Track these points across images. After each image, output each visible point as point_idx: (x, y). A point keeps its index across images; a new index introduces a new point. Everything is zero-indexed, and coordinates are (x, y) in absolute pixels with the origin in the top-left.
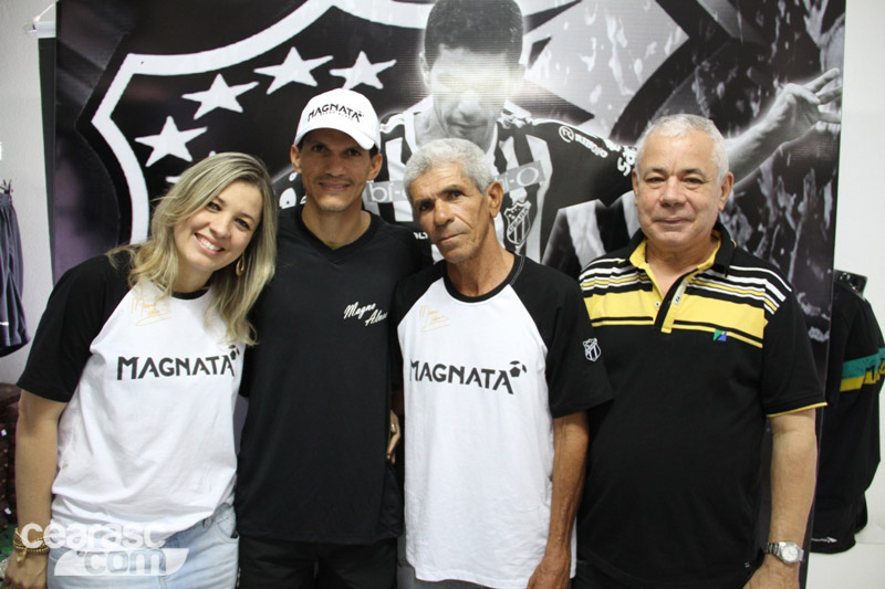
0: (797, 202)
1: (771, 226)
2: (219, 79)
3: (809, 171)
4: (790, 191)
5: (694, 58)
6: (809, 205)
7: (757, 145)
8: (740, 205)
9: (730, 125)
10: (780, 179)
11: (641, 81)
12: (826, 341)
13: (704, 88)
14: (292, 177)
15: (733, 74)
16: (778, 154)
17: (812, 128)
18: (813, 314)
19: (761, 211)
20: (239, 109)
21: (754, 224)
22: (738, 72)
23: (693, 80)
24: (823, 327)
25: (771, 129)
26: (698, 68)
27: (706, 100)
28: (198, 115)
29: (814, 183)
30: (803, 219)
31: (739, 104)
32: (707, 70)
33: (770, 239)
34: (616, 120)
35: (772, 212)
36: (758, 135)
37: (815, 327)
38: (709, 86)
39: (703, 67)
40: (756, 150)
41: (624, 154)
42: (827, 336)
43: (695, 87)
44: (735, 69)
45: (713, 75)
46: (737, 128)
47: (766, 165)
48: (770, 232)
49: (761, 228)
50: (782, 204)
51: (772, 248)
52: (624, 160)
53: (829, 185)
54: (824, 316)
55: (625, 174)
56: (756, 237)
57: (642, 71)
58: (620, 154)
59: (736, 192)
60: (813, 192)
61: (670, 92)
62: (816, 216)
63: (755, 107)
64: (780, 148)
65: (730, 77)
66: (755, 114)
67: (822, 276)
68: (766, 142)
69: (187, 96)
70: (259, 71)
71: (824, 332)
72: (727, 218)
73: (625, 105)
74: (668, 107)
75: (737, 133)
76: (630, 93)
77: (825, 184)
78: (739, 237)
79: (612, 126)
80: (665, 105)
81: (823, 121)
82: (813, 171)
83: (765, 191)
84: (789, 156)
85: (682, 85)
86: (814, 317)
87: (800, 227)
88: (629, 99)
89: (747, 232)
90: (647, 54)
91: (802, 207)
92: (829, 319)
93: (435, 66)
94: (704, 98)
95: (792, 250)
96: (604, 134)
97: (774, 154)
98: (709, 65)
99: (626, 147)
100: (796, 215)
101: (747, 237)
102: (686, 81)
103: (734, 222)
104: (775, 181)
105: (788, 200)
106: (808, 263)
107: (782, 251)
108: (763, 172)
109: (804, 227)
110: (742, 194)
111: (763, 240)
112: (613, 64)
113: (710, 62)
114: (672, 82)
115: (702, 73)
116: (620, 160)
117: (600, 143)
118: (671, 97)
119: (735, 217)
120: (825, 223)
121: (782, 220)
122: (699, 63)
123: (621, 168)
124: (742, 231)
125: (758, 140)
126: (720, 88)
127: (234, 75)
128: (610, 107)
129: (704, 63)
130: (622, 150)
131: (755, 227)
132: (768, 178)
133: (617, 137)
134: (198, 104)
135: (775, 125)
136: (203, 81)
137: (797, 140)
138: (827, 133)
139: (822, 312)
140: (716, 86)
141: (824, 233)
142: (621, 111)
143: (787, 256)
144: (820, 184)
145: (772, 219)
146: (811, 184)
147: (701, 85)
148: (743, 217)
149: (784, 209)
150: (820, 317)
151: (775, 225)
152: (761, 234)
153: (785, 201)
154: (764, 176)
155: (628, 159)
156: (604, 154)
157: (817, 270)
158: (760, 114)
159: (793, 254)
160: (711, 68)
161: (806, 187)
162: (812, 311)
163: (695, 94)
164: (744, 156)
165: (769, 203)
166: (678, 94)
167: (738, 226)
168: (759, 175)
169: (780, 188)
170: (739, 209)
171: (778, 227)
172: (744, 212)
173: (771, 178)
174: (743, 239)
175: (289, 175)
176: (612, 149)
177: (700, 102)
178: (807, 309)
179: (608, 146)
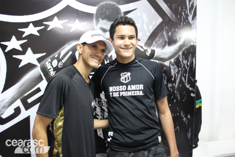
0: (188, 62)
1: (182, 68)
2: (31, 25)
3: (190, 55)
4: (186, 60)
5: (164, 26)
6: (190, 63)
7: (179, 48)
8: (175, 63)
9: (172, 43)
10: (184, 57)
11: (152, 31)
12: (195, 96)
13: (166, 33)
14: (56, 56)
15: (173, 30)
16: (183, 50)
17: (190, 44)
18: (192, 90)
19: (180, 65)
20: (38, 35)
21: (178, 68)
22: (174, 30)
23: (164, 31)
24: (194, 93)
25: (181, 44)
26: (165, 28)
27: (167, 36)
28: (24, 36)
29: (191, 57)
30: (189, 67)
31: (174, 38)
32: (167, 29)
33: (182, 72)
34: (146, 41)
35: (182, 65)
36: (179, 46)
37: (192, 93)
38: (167, 33)
39: (166, 28)
40: (178, 49)
41: (148, 50)
42: (195, 95)
43: (164, 33)
44: (173, 29)
45: (168, 30)
46: (174, 44)
47: (181, 53)
48: (182, 70)
49: (180, 69)
50: (184, 63)
51: (182, 74)
52: (148, 52)
53: (194, 58)
54: (194, 90)
55: (148, 56)
56: (179, 71)
57: (152, 29)
58: (147, 50)
59: (174, 60)
60: (191, 60)
61: (159, 34)
62: (192, 66)
63: (178, 39)
64: (184, 49)
65: (172, 31)
66: (178, 40)
67: (193, 80)
68: (181, 47)
69: (20, 30)
70: (44, 23)
71: (194, 94)
72: (172, 67)
73: (148, 37)
74: (158, 38)
75: (174, 45)
76: (149, 34)
77: (193, 58)
78: (175, 71)
79: (145, 43)
80: (157, 37)
81: (193, 42)
82: (191, 55)
83: (181, 60)
84: (186, 51)
85: (161, 32)
86: (192, 91)
87: (188, 68)
88: (149, 36)
89: (177, 70)
90: (153, 24)
91: (189, 64)
92: (195, 91)
93: (98, 24)
94: (166, 36)
95: (187, 74)
96: (143, 45)
97: (182, 50)
98: (167, 27)
99: (148, 48)
100: (187, 65)
101: (177, 71)
102: (162, 32)
103: (174, 68)
104: (183, 57)
105: (186, 62)
106: (190, 77)
107: (185, 75)
108: (180, 55)
109: (189, 68)
110: (175, 60)
111: (180, 72)
112: (145, 26)
113: (168, 27)
114: (159, 32)
115: (166, 30)
116: (147, 52)
117: (142, 47)
118: (159, 35)
119: (174, 66)
120: (194, 68)
121: (184, 67)
122: (165, 27)
123: (147, 54)
124: (176, 70)
125: (179, 47)
126: (170, 34)
127: (36, 24)
128: (144, 38)
129: (166, 27)
130: (147, 49)
131: (178, 69)
132: (181, 56)
133: (146, 46)
134: (24, 32)
135: (182, 43)
136: (26, 25)
137: (187, 47)
138: (194, 45)
139: (194, 89)
140: (169, 33)
141: (193, 70)
142: (147, 39)
143: (186, 76)
144: (192, 58)
145: (182, 67)
146: (190, 58)
147: (166, 32)
148: (176, 66)
149: (185, 64)
150: (193, 90)
151: (183, 68)
152: (180, 70)
153: (185, 62)
154: (180, 56)
155: (149, 52)
156: (143, 50)
157: (192, 79)
158: (179, 41)
159: (187, 75)
160: (168, 28)
161: (189, 59)
162: (192, 89)
163: (164, 35)
164: (176, 51)
165: (182, 63)
166: (160, 35)
167: (175, 69)
168: (179, 56)
169: (184, 59)
170: (175, 64)
171: (184, 69)
172: (176, 65)
173: (182, 56)
174: (176, 72)
175: (55, 55)
176: (145, 49)
177: (165, 37)
178: (190, 89)
179: (144, 48)
